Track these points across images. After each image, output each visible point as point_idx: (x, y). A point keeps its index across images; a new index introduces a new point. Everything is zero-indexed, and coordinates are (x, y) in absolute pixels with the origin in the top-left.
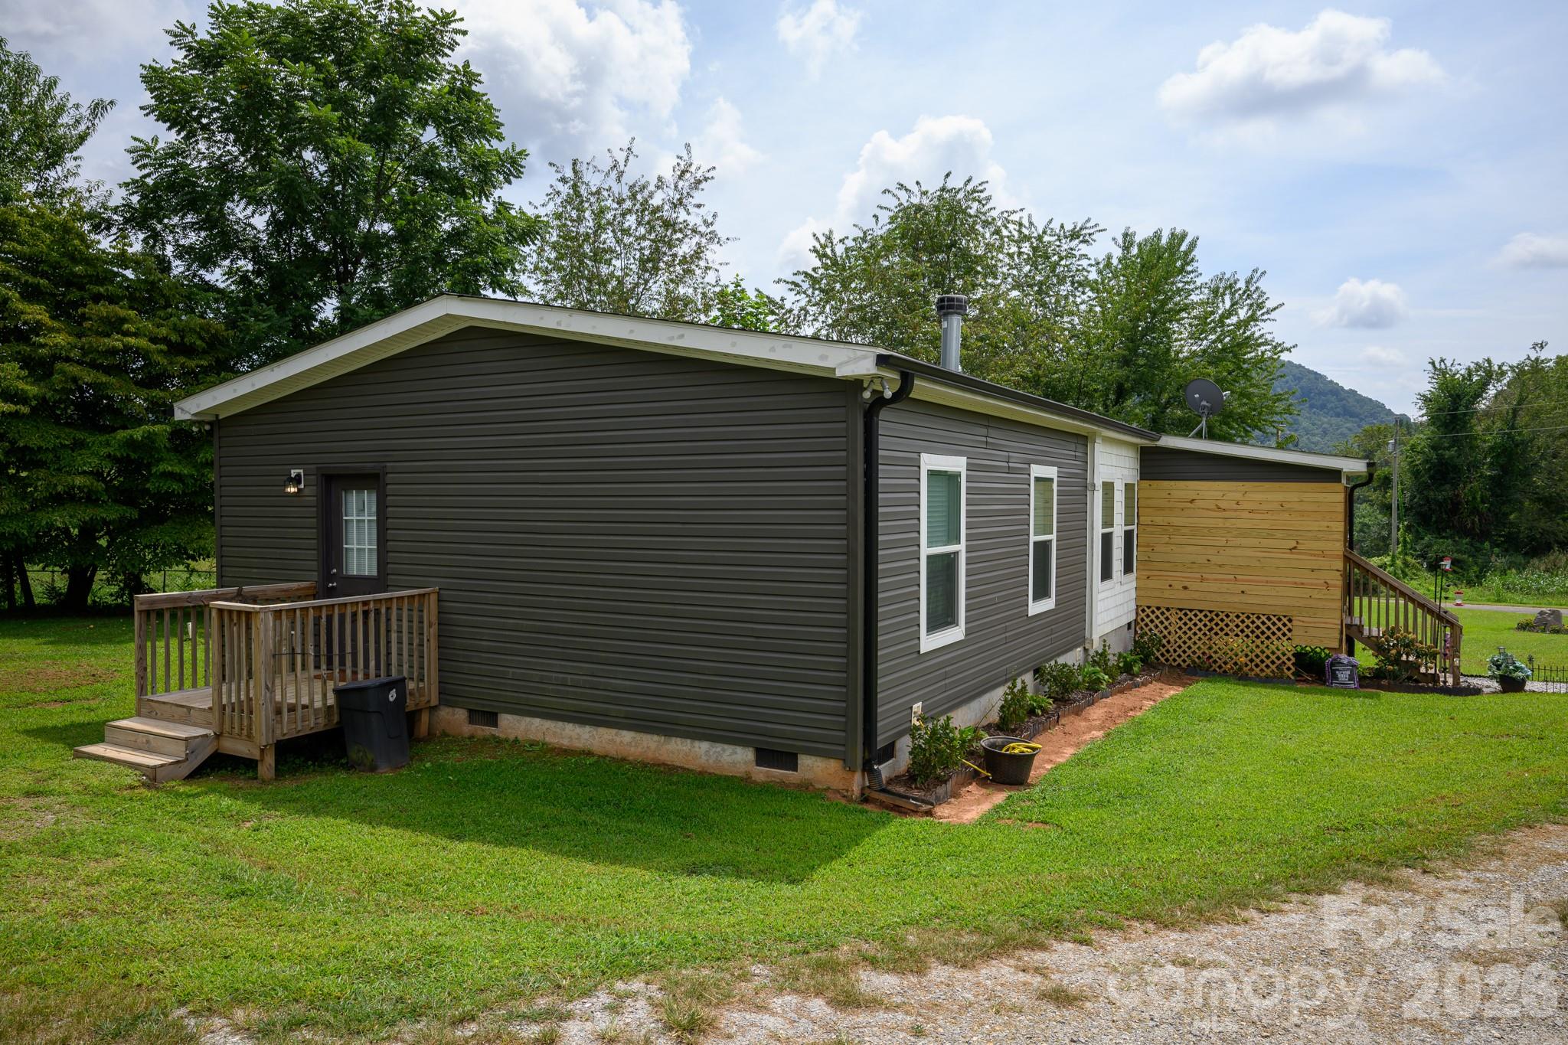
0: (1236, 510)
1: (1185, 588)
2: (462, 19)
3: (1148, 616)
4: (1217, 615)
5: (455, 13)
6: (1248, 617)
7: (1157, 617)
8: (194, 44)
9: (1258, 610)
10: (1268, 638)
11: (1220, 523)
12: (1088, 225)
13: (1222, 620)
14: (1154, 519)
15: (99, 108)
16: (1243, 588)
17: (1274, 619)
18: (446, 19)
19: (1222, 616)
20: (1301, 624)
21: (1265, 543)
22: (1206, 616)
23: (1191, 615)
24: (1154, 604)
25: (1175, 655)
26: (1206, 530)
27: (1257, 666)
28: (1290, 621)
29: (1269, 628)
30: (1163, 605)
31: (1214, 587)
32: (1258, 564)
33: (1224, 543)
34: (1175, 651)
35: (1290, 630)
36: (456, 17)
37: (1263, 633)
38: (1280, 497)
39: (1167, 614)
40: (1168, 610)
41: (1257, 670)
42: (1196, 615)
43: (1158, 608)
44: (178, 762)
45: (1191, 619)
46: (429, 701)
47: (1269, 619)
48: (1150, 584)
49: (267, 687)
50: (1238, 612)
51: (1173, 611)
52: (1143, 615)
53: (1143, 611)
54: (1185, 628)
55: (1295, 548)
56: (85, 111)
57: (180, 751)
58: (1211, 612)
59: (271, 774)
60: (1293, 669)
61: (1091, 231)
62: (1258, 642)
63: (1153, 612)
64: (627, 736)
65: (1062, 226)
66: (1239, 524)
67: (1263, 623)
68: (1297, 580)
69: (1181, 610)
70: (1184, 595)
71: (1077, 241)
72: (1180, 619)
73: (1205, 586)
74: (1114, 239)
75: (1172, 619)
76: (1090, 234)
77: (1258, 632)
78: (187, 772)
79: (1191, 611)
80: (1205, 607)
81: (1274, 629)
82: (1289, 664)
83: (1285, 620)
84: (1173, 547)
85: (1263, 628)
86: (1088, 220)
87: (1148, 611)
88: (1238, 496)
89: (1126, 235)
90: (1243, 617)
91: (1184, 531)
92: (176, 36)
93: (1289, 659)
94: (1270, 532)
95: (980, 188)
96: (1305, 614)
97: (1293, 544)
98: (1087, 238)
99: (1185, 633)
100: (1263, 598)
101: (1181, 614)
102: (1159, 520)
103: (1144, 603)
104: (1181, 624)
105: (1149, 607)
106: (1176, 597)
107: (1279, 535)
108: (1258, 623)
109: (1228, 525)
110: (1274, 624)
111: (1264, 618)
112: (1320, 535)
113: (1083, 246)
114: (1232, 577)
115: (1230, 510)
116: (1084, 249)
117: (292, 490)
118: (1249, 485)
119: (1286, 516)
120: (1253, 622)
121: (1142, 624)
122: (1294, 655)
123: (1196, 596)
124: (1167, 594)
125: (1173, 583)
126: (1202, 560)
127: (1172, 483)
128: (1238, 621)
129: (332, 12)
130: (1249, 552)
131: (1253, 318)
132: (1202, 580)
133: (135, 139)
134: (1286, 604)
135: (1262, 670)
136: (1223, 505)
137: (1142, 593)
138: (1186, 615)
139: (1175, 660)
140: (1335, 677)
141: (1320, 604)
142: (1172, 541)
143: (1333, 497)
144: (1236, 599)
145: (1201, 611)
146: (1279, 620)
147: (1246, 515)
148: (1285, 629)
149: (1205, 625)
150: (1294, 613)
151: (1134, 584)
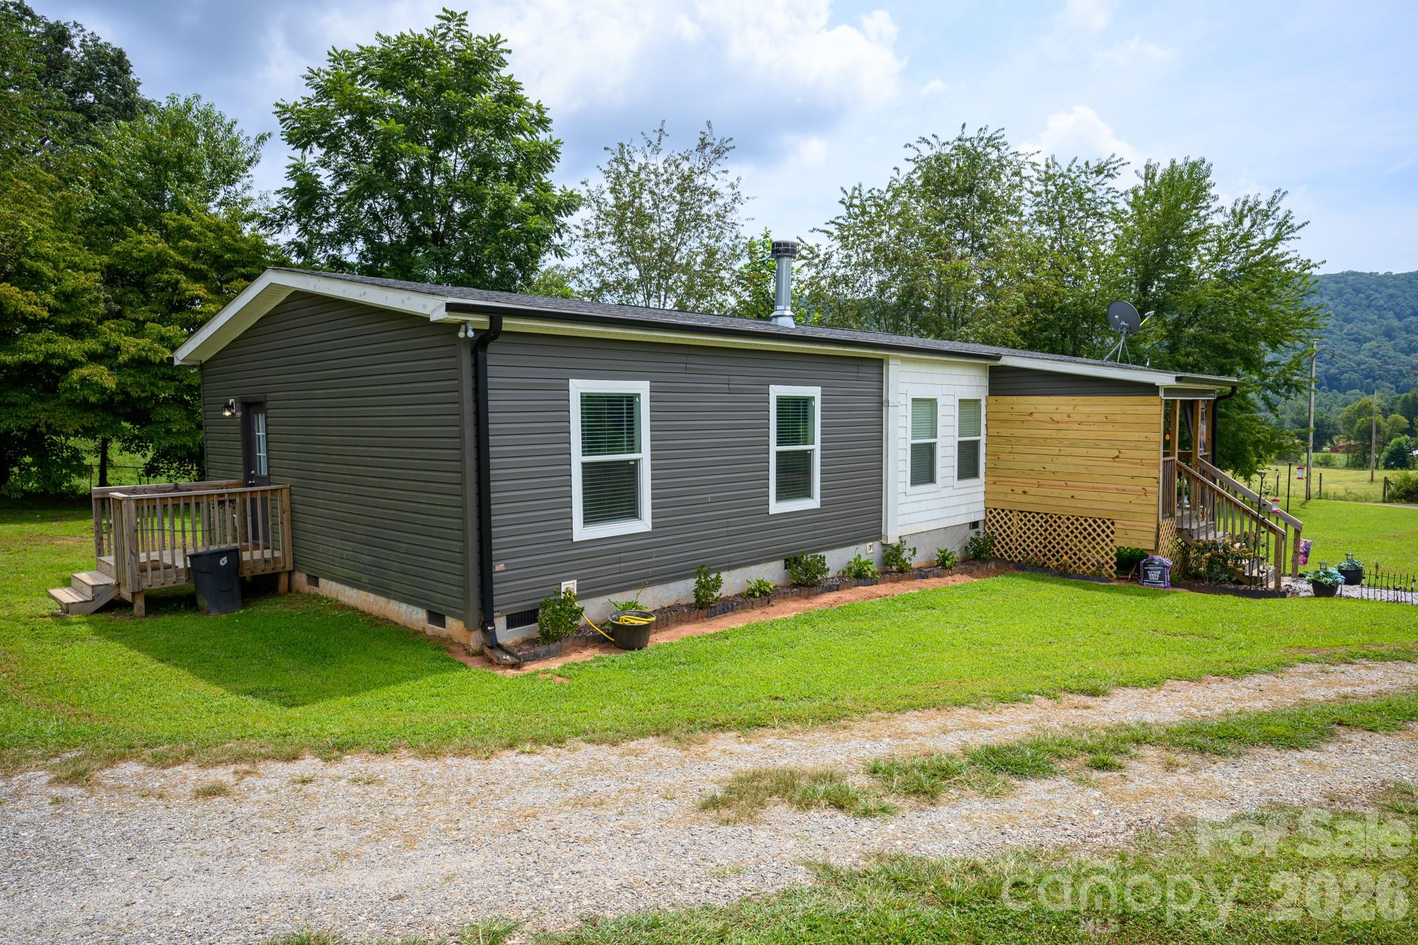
0: (1067, 422)
1: (1025, 492)
2: (506, 41)
3: (994, 517)
4: (1051, 517)
5: (499, 36)
6: (1077, 520)
7: (1002, 518)
8: (322, 83)
9: (1086, 514)
10: (1094, 539)
11: (1053, 434)
12: (1113, 160)
13: (1055, 522)
14: (1000, 430)
15: (262, 139)
16: (1073, 493)
17: (1099, 522)
18: (494, 41)
19: (1055, 518)
20: (1122, 527)
21: (1093, 452)
22: (1042, 518)
23: (1029, 516)
24: (999, 506)
25: (1016, 552)
26: (1042, 441)
27: (1084, 564)
28: (1113, 524)
29: (1094, 530)
30: (1007, 507)
31: (1048, 492)
32: (1084, 471)
33: (1057, 452)
34: (1016, 549)
35: (1112, 532)
36: (501, 39)
37: (1089, 534)
38: (1105, 409)
39: (1010, 515)
40: (1011, 512)
41: (1084, 568)
42: (1034, 517)
43: (1003, 510)
44: (86, 601)
45: (1029, 521)
46: (284, 567)
47: (1095, 522)
48: (996, 488)
49: (132, 552)
50: (1068, 514)
51: (1015, 513)
52: (990, 516)
53: (991, 512)
54: (1025, 528)
55: (1117, 457)
56: (252, 143)
57: (89, 595)
58: (1046, 514)
59: (143, 611)
60: (1115, 568)
61: (1116, 165)
62: (1085, 542)
63: (999, 514)
64: (372, 597)
65: (1087, 164)
66: (1071, 435)
67: (1090, 525)
68: (1119, 487)
69: (1022, 512)
70: (1023, 498)
71: (1102, 176)
72: (1021, 520)
73: (1041, 491)
74: (1136, 172)
75: (1014, 520)
76: (1114, 169)
77: (1085, 534)
78: (94, 609)
79: (1030, 513)
80: (1042, 510)
81: (1099, 531)
82: (1112, 563)
83: (1108, 523)
84: (1015, 456)
85: (1090, 530)
86: (1113, 156)
87: (995, 513)
88: (1069, 409)
89: (1147, 167)
90: (1072, 519)
91: (1024, 441)
92: (307, 79)
93: (1111, 559)
94: (1096, 442)
95: (997, 135)
96: (1125, 518)
97: (1116, 453)
98: (1111, 172)
99: (1025, 533)
100: (1091, 502)
101: (1021, 516)
102: (1003, 432)
103: (992, 506)
104: (1021, 524)
105: (995, 509)
106: (1018, 501)
107: (1103, 444)
108: (1086, 525)
109: (1061, 435)
110: (1099, 526)
111: (1090, 521)
112: (1139, 444)
113: (1108, 180)
114: (1063, 483)
115: (1062, 422)
116: (1110, 182)
117: (227, 414)
118: (1078, 399)
119: (1110, 427)
120: (1081, 524)
121: (990, 524)
122: (1115, 555)
123: (1033, 499)
124: (1010, 498)
125: (1014, 488)
126: (1038, 467)
127: (1015, 398)
128: (1068, 523)
129: (413, 47)
130: (1078, 461)
131: (1278, 238)
132: (1039, 485)
133: (291, 158)
134: (1106, 507)
135: (1088, 568)
136: (1056, 417)
137: (989, 496)
138: (1025, 516)
139: (1016, 557)
140: (1146, 576)
141: (1138, 509)
142: (1014, 450)
143: (1153, 410)
144: (1066, 503)
145: (1038, 514)
146: (1104, 523)
147: (1075, 426)
148: (1108, 532)
149: (1041, 526)
150: (1116, 517)
151: (983, 489)
